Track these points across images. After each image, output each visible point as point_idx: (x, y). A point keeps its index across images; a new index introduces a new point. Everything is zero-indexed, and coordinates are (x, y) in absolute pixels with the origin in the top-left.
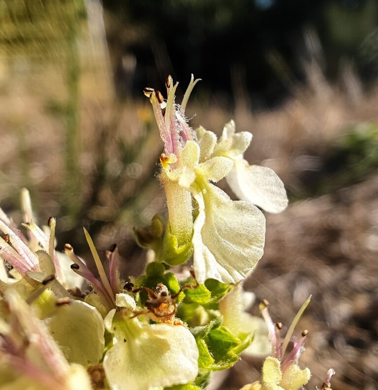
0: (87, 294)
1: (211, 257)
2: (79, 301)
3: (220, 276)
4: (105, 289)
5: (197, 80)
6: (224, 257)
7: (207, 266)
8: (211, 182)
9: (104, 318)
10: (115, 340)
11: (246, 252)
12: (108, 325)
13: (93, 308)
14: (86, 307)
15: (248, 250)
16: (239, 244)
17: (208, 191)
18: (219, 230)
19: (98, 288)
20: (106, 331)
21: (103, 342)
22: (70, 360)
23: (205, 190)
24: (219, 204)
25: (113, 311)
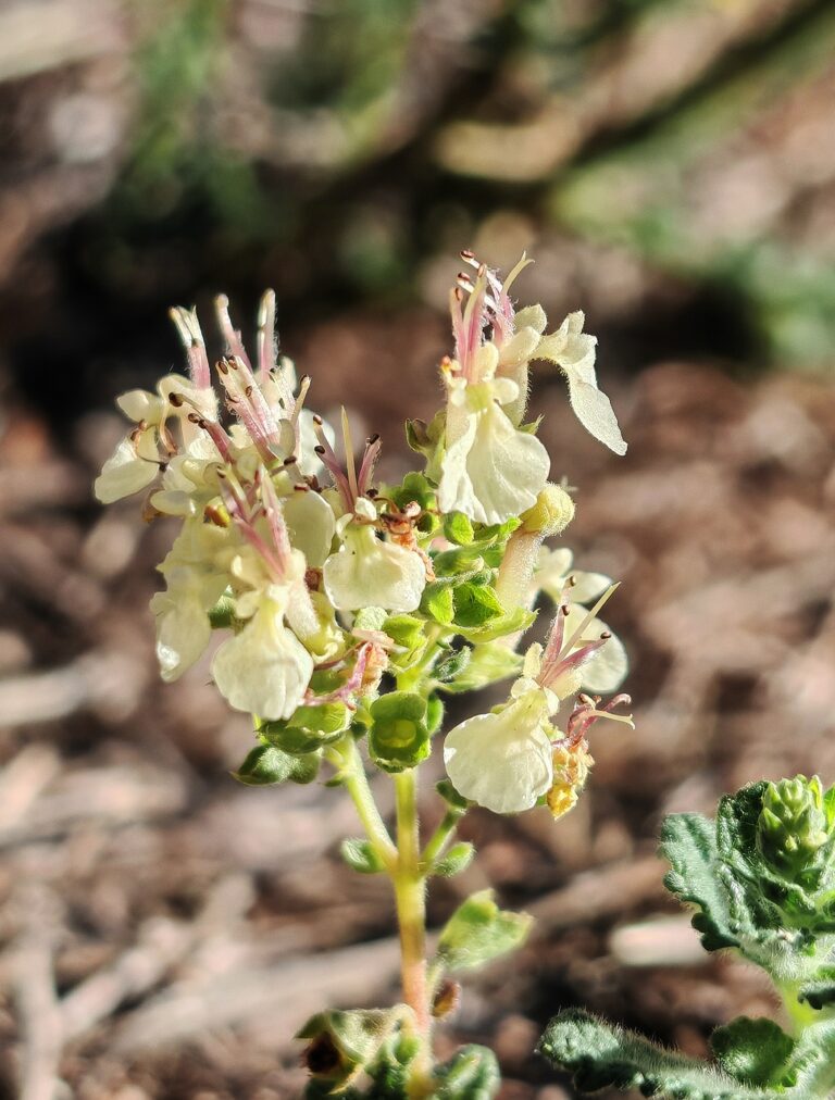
0: (326, 487)
1: (469, 487)
2: (315, 493)
3: (473, 512)
4: (349, 490)
5: (529, 261)
6: (490, 493)
7: (459, 496)
8: (496, 401)
9: (336, 519)
10: (342, 548)
11: (517, 494)
12: (339, 528)
13: (328, 505)
14: (321, 502)
15: (520, 492)
16: (514, 483)
17: (490, 411)
18: (497, 459)
19: (341, 486)
20: (336, 535)
21: (329, 546)
22: (293, 544)
23: (485, 410)
24: (500, 429)
25: (349, 517)
